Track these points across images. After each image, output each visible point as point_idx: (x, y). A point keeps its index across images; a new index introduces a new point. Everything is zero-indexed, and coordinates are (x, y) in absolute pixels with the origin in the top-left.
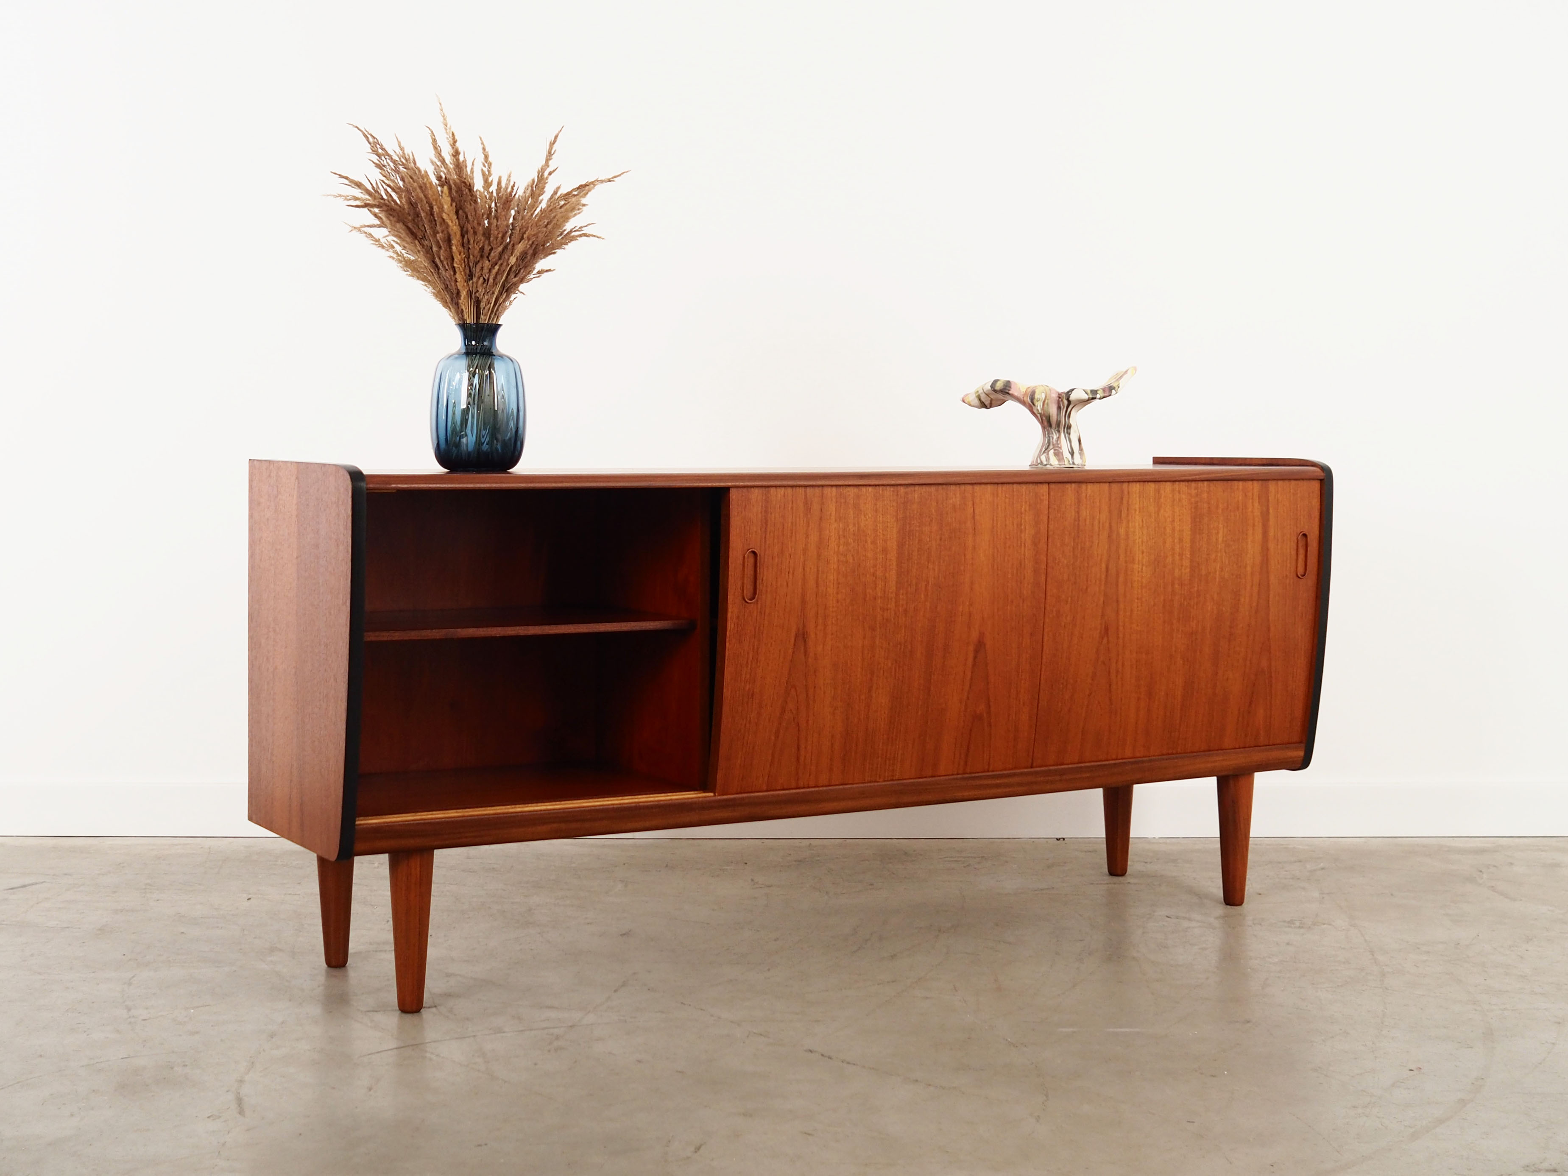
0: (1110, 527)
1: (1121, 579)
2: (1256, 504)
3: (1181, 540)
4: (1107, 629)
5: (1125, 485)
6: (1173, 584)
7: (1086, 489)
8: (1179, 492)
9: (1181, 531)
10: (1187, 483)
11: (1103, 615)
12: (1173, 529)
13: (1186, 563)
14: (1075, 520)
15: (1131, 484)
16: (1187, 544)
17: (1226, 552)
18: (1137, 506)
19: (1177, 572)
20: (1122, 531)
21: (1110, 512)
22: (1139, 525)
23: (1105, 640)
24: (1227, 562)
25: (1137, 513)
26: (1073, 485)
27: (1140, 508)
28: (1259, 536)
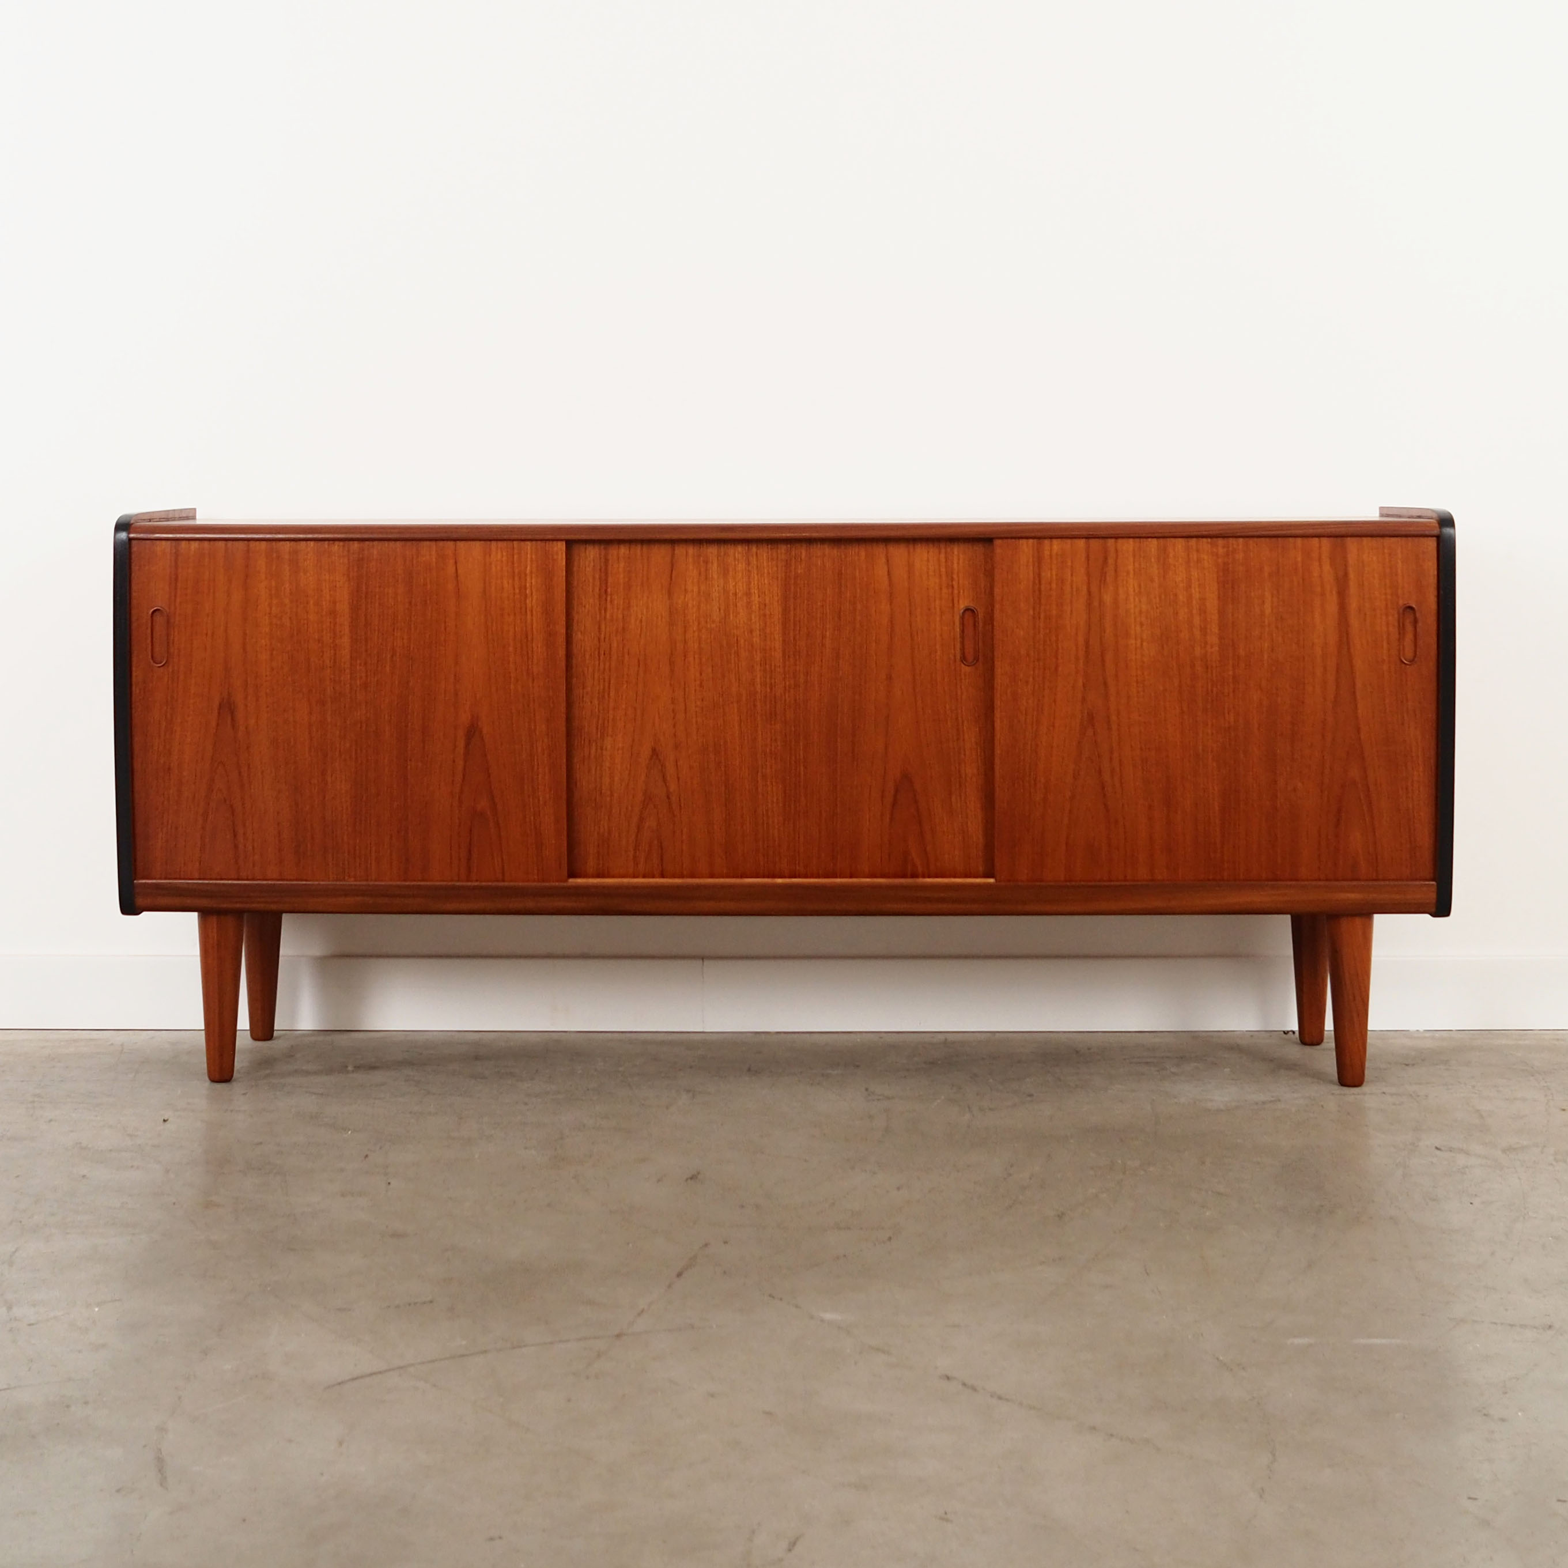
0: (1089, 593)
1: (1109, 656)
2: (1327, 567)
3: (1203, 611)
4: (1091, 718)
5: (1111, 542)
6: (1193, 666)
7: (1051, 545)
8: (1198, 551)
9: (1203, 600)
10: (1209, 540)
11: (1084, 699)
12: (1190, 597)
13: (1213, 639)
14: (1034, 583)
15: (1120, 541)
16: (1214, 616)
17: (1277, 628)
18: (1131, 568)
19: (1198, 651)
20: (1108, 598)
21: (1088, 575)
22: (1134, 591)
23: (1090, 732)
24: (1280, 639)
25: (1131, 575)
26: (1031, 541)
27: (1134, 570)
28: (1332, 607)
